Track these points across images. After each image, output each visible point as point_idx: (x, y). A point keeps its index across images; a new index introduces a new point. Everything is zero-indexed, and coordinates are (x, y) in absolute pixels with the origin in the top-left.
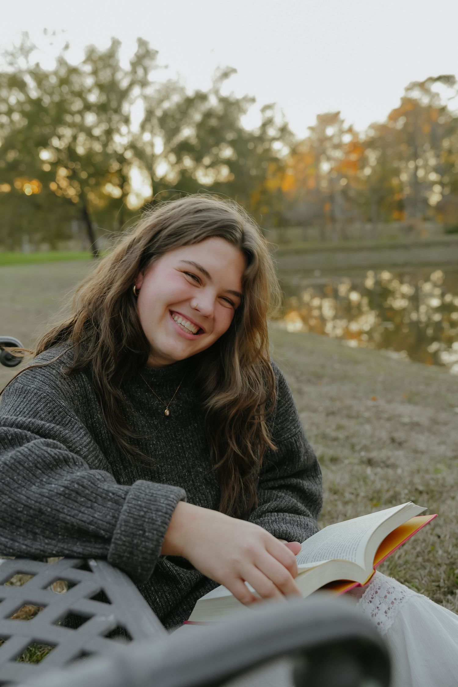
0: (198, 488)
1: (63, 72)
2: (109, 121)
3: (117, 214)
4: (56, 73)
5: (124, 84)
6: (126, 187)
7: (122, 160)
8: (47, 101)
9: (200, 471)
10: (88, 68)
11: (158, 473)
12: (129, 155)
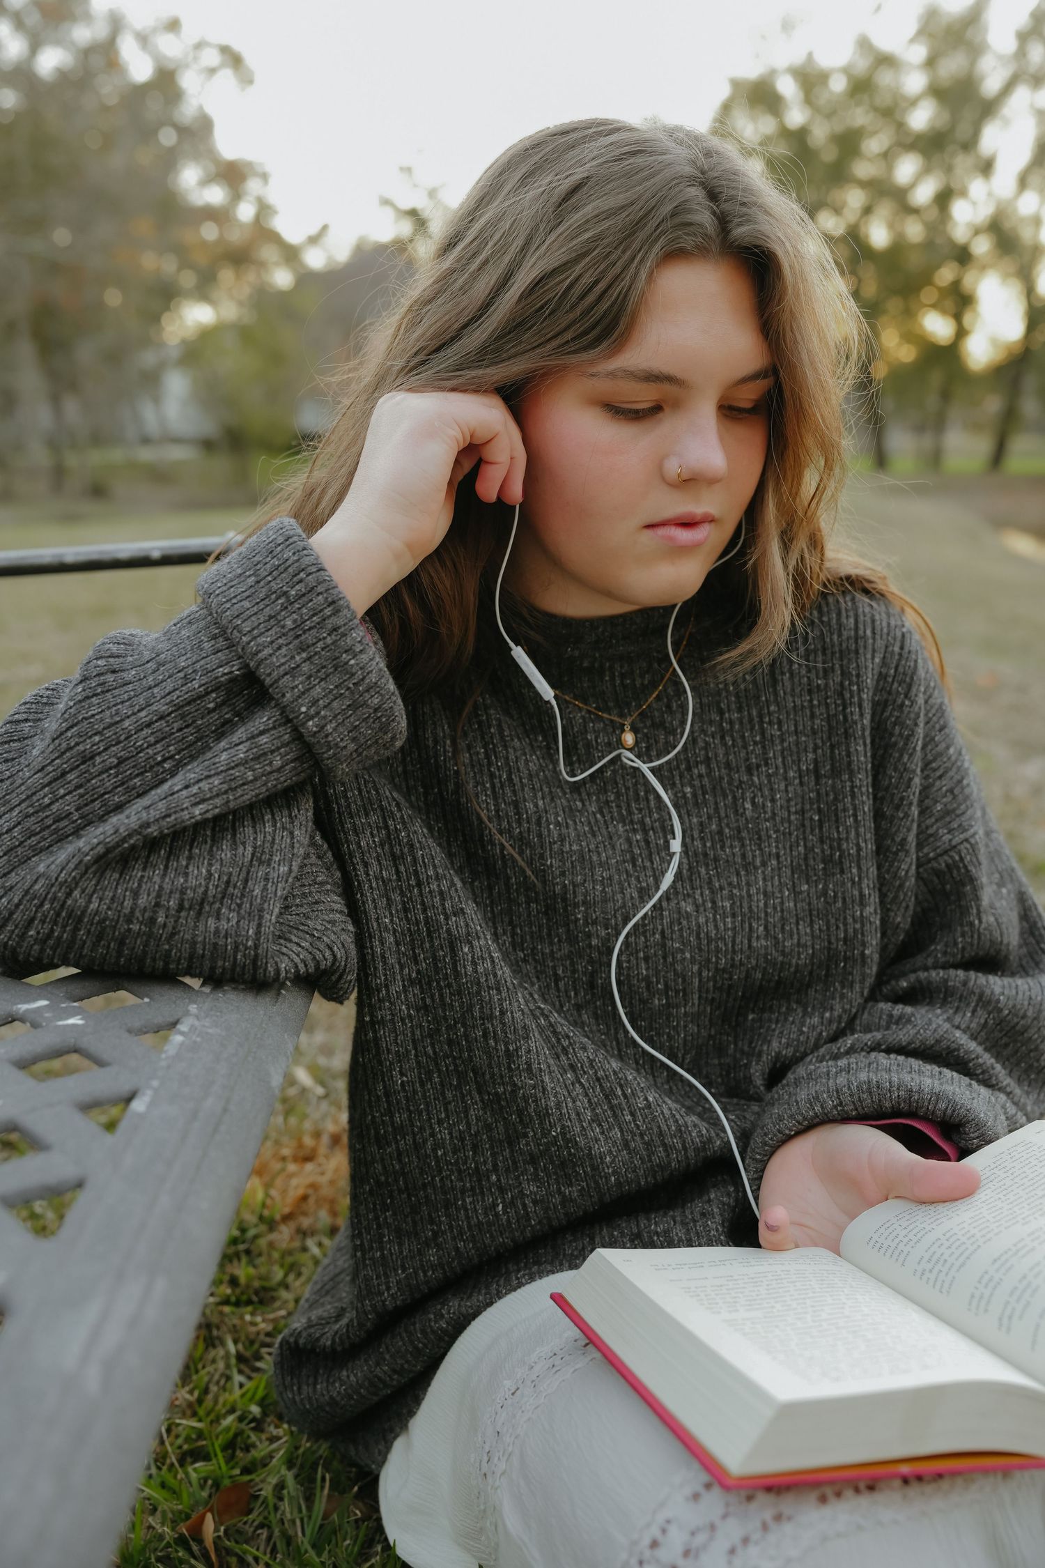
0: (673, 954)
1: (862, 65)
2: (949, 169)
3: (936, 378)
4: (846, 70)
5: (992, 84)
6: (967, 319)
7: (963, 256)
8: (820, 134)
9: (686, 912)
10: (919, 53)
11: (564, 900)
12: (982, 247)
